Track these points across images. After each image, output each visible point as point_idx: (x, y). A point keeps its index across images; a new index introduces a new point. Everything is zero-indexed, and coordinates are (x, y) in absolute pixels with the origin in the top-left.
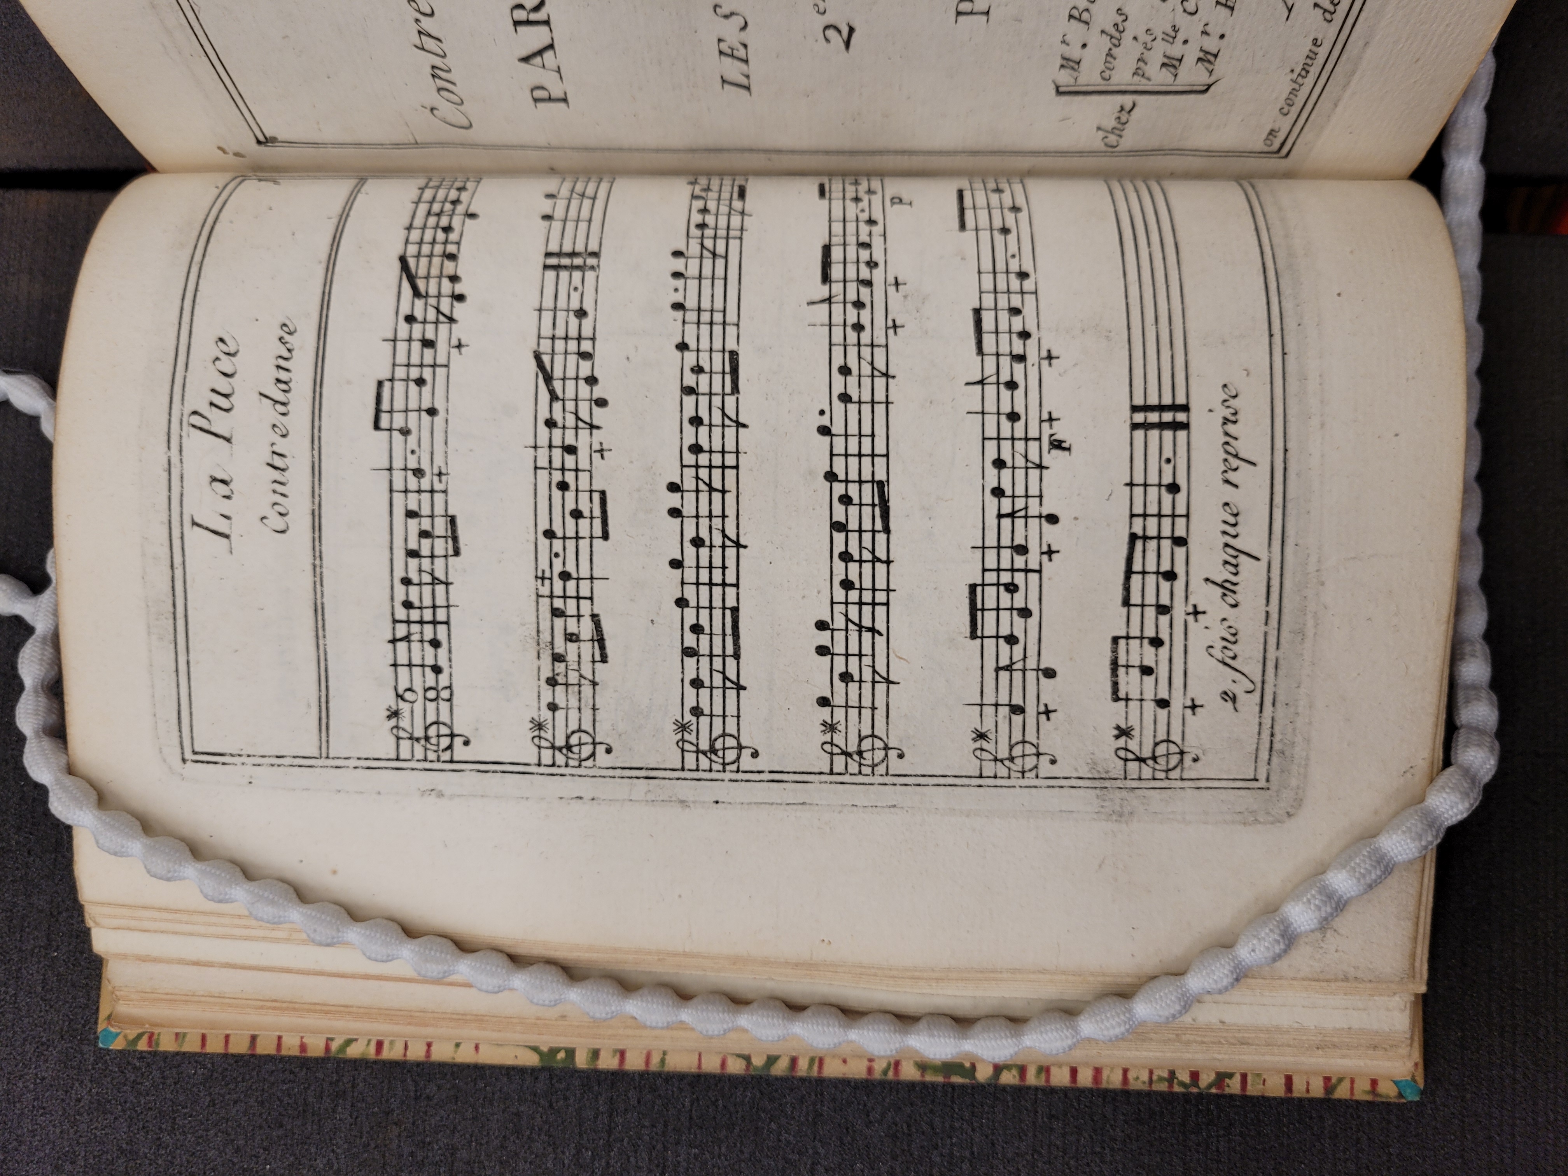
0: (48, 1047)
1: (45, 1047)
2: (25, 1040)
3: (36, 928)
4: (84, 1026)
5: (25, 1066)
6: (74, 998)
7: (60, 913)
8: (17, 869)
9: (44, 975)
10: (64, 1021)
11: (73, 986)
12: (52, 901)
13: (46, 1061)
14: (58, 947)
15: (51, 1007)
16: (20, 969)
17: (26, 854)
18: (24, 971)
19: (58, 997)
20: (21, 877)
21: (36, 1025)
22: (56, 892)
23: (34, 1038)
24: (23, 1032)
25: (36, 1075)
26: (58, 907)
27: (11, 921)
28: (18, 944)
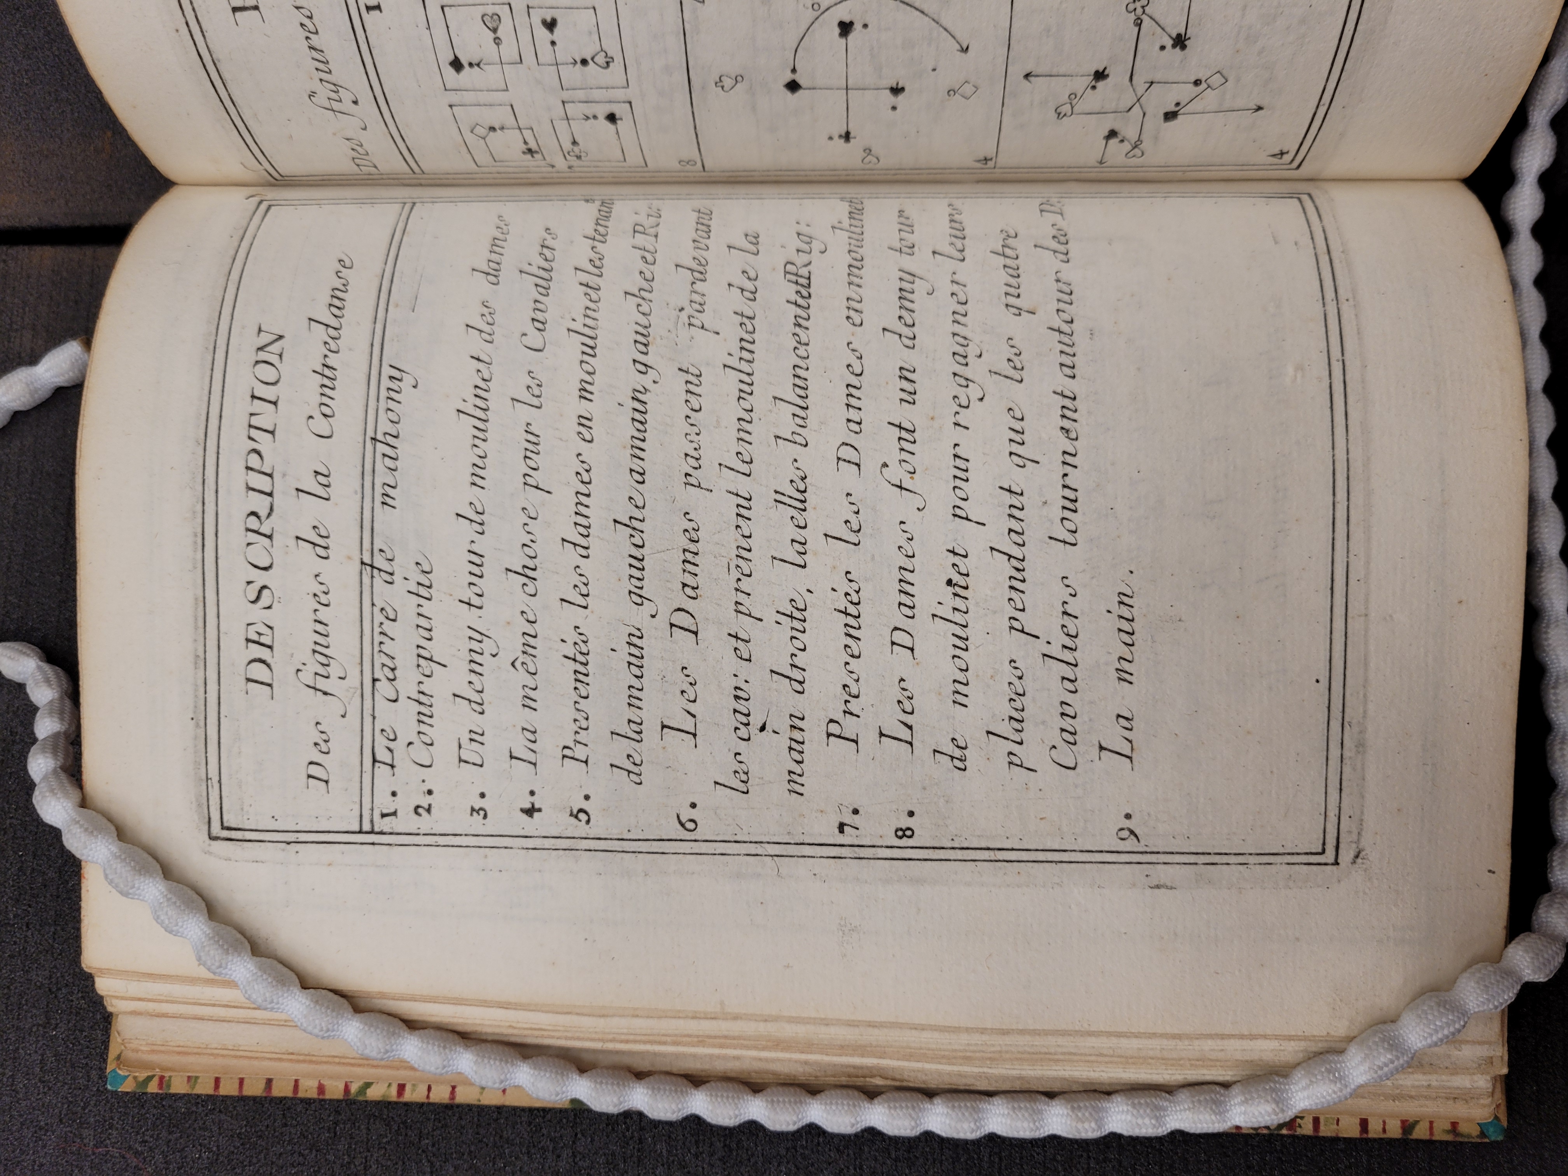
0: (47, 1131)
1: (43, 1133)
2: (22, 1124)
3: (34, 1007)
4: (84, 1109)
5: (22, 1152)
6: (73, 1079)
7: (60, 989)
8: (15, 943)
9: (42, 1055)
10: (63, 1104)
11: (73, 1066)
12: (51, 977)
13: (44, 1147)
14: (57, 1024)
15: (50, 1089)
16: (18, 1049)
17: (24, 928)
18: (21, 1051)
19: (56, 1078)
20: (19, 952)
21: (34, 1109)
22: (55, 967)
23: (32, 1122)
24: (21, 1116)
25: (35, 1161)
26: (57, 983)
27: (8, 999)
28: (15, 1022)
